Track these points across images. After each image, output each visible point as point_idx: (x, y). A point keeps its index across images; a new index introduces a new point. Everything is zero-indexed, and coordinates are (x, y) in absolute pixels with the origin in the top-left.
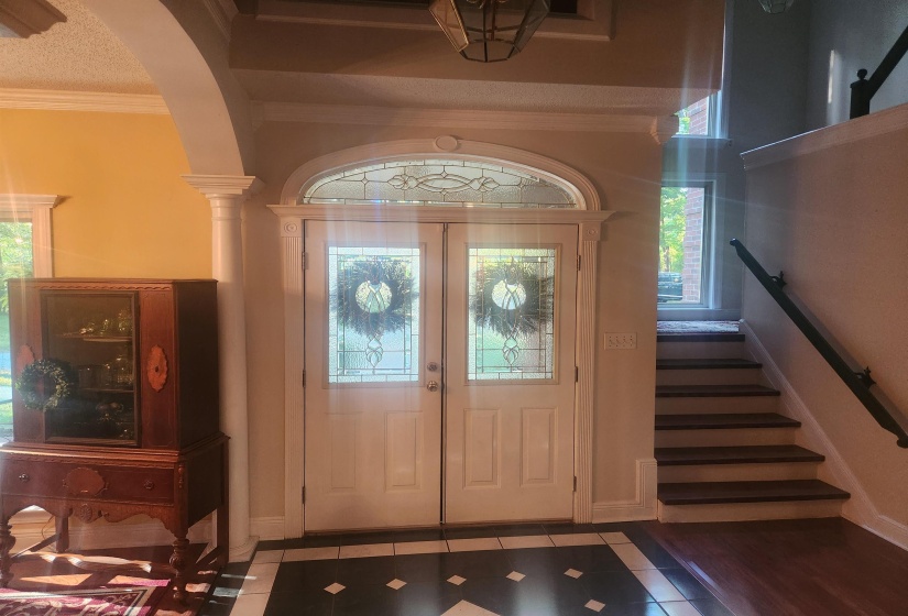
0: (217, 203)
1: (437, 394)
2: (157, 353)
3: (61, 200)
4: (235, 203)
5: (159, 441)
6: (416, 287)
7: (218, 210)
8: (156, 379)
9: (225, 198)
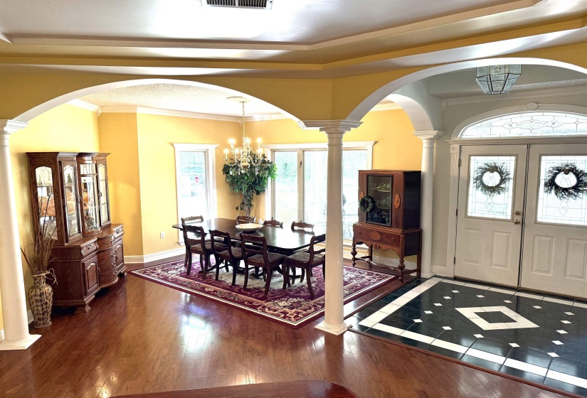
0: (424, 141)
1: (520, 226)
2: (397, 196)
3: (376, 143)
4: (431, 141)
5: (397, 227)
6: (511, 176)
7: (425, 144)
8: (396, 205)
9: (427, 139)
